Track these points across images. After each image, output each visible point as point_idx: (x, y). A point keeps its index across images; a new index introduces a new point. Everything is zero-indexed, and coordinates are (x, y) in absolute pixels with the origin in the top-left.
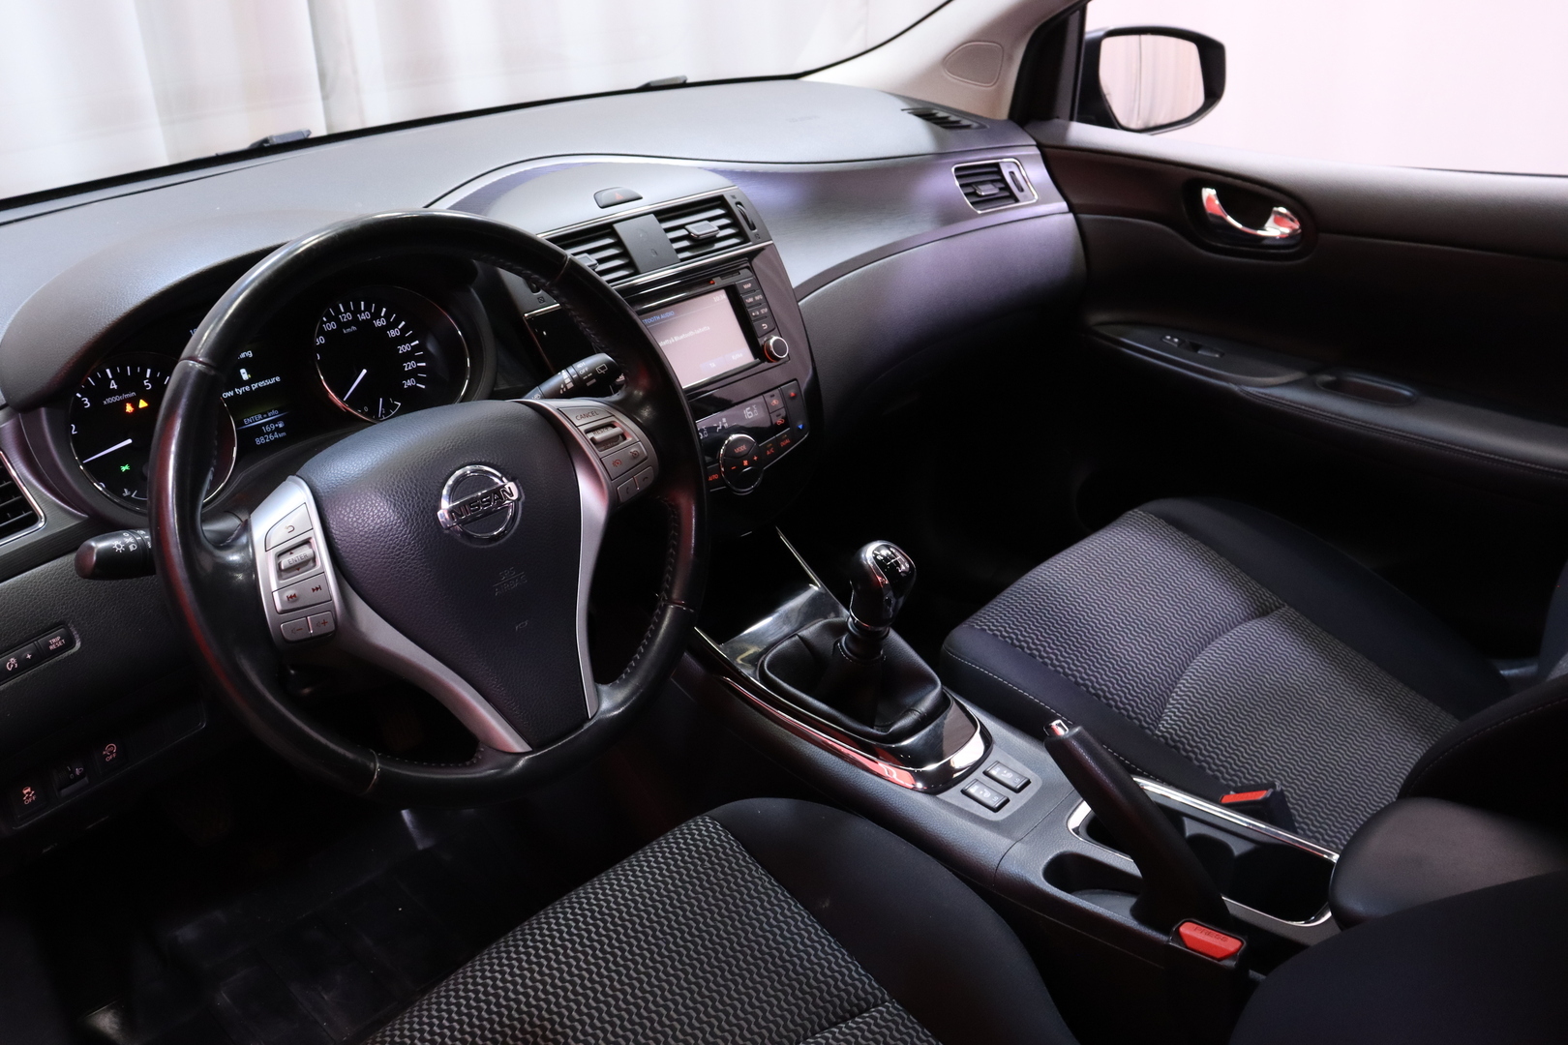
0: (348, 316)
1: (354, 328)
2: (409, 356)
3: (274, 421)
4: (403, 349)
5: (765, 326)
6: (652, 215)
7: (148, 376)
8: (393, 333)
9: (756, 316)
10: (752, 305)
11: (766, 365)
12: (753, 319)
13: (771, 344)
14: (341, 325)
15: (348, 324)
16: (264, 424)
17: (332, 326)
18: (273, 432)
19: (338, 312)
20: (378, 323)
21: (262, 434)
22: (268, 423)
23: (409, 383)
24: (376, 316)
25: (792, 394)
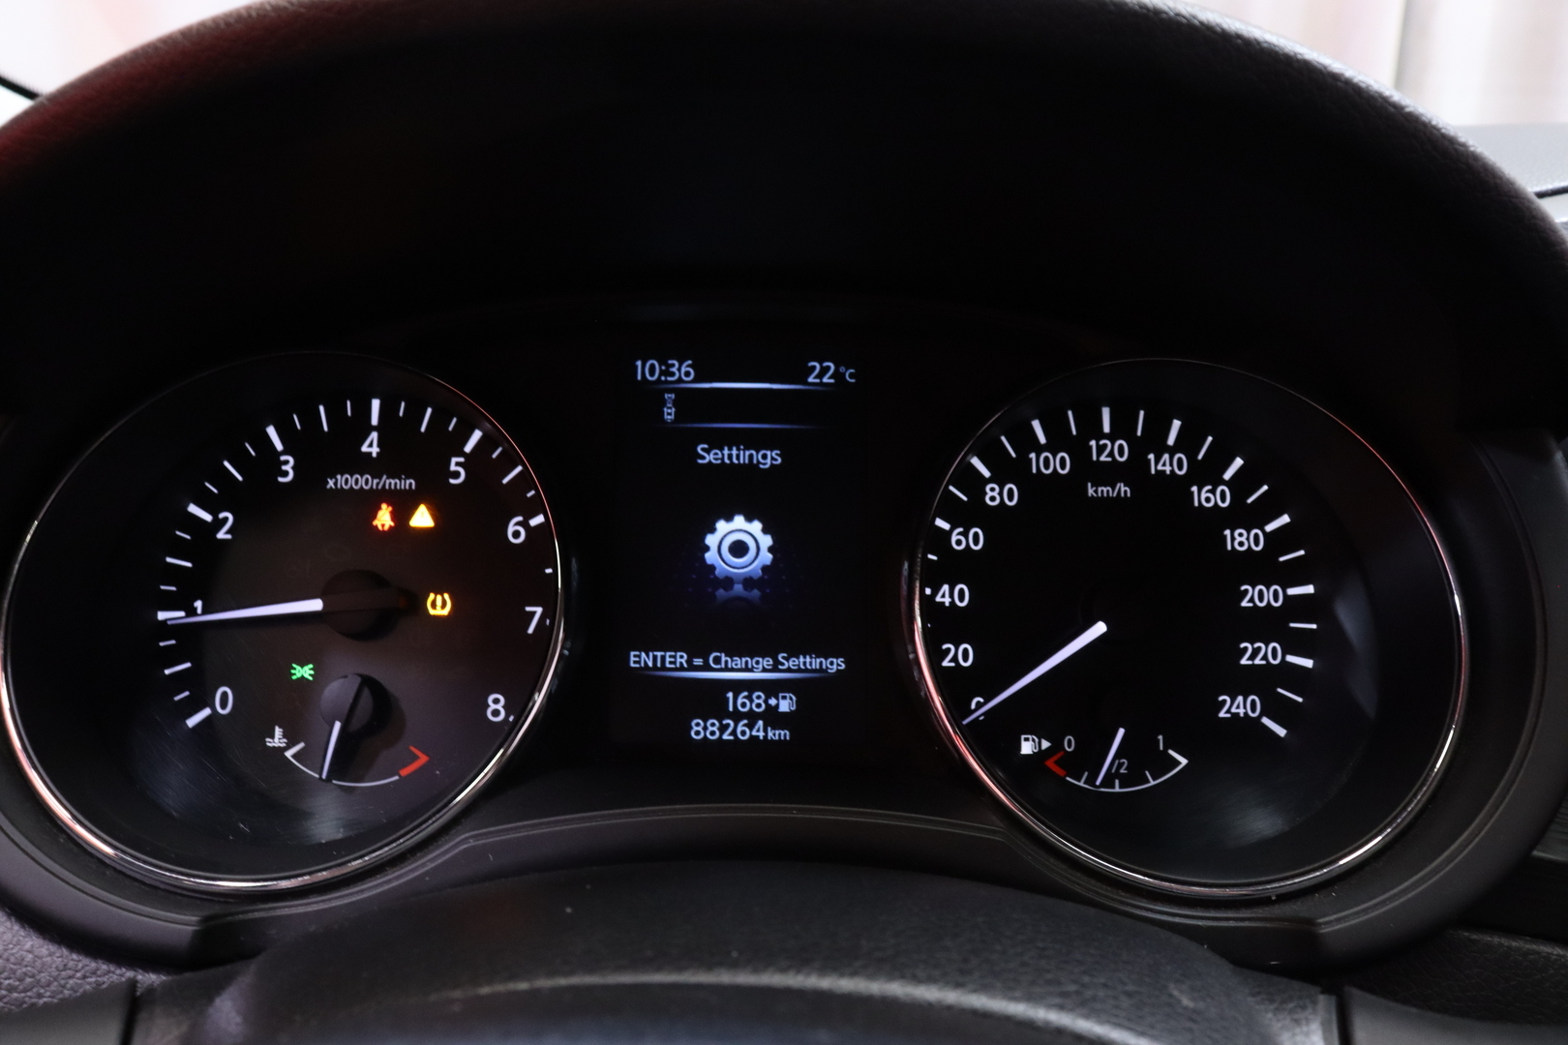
0: (1119, 451)
1: (1123, 489)
2: (1268, 624)
3: (771, 688)
4: (1258, 596)
7: (468, 448)
8: (1240, 540)
14: (1086, 469)
15: (1110, 473)
16: (738, 686)
17: (1059, 463)
18: (752, 718)
19: (1090, 427)
20: (1204, 497)
21: (718, 710)
22: (751, 686)
23: (1238, 706)
24: (1208, 473)
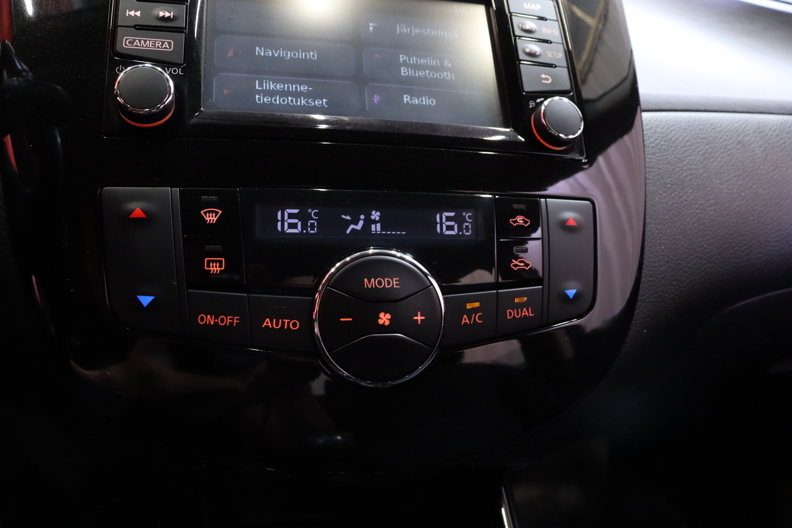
5: (547, 79)
9: (529, 54)
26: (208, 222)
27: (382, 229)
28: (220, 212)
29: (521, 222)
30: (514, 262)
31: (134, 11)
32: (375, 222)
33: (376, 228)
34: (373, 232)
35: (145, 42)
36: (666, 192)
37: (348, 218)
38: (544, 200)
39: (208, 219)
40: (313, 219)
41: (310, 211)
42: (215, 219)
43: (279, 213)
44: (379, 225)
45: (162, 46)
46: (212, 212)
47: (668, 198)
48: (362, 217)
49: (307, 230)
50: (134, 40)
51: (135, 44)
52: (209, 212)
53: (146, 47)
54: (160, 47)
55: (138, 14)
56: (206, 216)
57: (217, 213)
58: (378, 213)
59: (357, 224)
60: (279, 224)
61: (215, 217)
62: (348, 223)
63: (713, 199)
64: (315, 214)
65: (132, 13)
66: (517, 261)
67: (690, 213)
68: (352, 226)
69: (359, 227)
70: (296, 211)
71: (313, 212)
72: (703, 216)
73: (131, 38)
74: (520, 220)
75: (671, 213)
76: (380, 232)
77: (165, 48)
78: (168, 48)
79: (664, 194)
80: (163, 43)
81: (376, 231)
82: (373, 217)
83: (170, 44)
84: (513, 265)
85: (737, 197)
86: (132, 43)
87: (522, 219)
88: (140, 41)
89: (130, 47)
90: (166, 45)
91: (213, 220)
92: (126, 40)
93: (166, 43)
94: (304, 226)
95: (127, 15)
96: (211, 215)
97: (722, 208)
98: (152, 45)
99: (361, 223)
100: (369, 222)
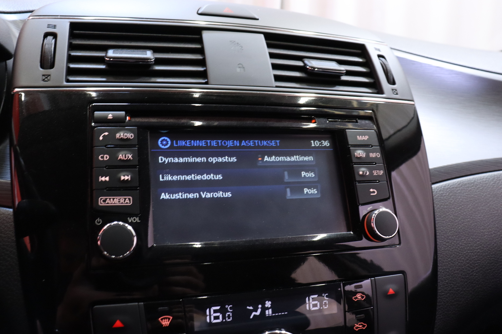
5: (374, 192)
6: (262, 36)
9: (362, 176)
10: (363, 162)
11: (364, 242)
12: (358, 178)
13: (374, 216)
25: (391, 291)
26: (164, 326)
27: (273, 313)
28: (171, 318)
29: (360, 297)
30: (356, 326)
31: (104, 177)
32: (268, 308)
33: (269, 312)
34: (267, 316)
35: (113, 199)
36: (448, 242)
37: (251, 308)
38: (374, 278)
39: (163, 323)
40: (229, 312)
41: (227, 306)
42: (168, 323)
43: (208, 311)
44: (270, 310)
45: (125, 201)
46: (166, 318)
47: (449, 246)
48: (260, 306)
49: (226, 319)
50: (106, 199)
51: (107, 202)
52: (164, 318)
53: (114, 203)
54: (124, 202)
55: (107, 179)
56: (163, 322)
57: (169, 319)
58: (270, 303)
59: (256, 311)
60: (208, 318)
61: (169, 321)
62: (251, 311)
63: (479, 241)
64: (230, 308)
65: (103, 179)
66: (357, 324)
67: (464, 254)
68: (254, 313)
69: (258, 313)
70: (218, 308)
71: (228, 307)
72: (473, 254)
73: (104, 198)
74: (359, 296)
75: (452, 256)
76: (271, 315)
77: (127, 203)
78: (129, 202)
79: (447, 244)
80: (125, 199)
81: (269, 314)
82: (266, 306)
83: (129, 199)
84: (355, 328)
85: (494, 236)
86: (104, 201)
87: (360, 295)
88: (110, 199)
89: (103, 204)
90: (127, 201)
91: (167, 324)
92: (101, 199)
93: (127, 199)
94: (224, 317)
95: (100, 180)
96: (165, 320)
97: (485, 246)
98: (118, 202)
99: (259, 310)
100: (264, 309)
